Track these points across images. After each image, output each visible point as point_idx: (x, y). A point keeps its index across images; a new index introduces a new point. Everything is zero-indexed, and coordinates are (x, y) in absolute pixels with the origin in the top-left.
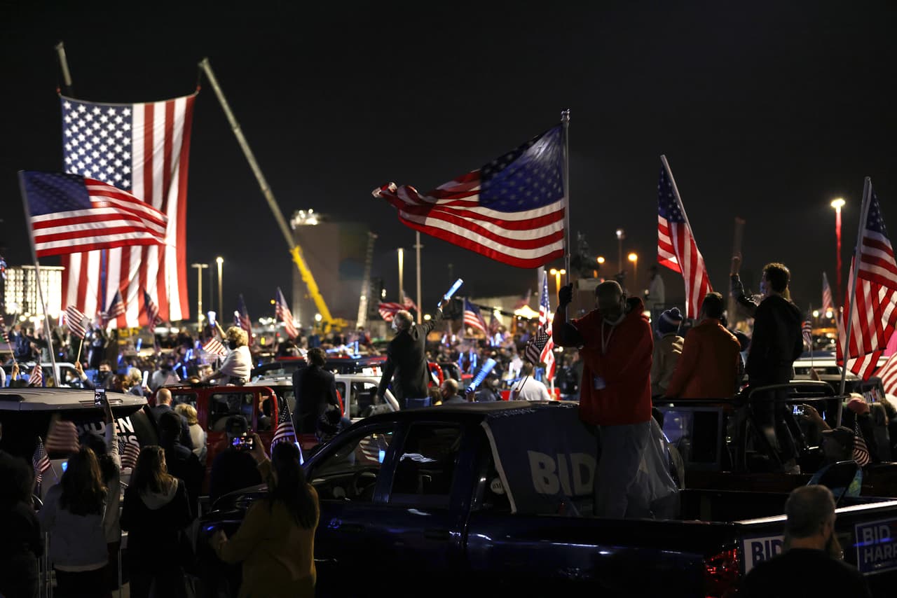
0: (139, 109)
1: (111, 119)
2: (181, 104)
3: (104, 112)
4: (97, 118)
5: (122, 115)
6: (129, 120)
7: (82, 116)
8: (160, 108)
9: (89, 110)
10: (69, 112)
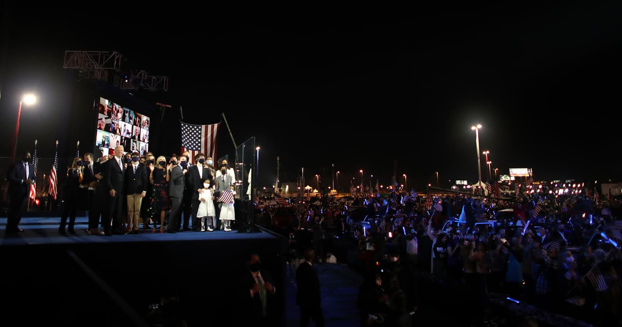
0: (204, 127)
1: (195, 129)
2: (216, 125)
3: (193, 127)
4: (191, 129)
5: (198, 128)
6: (200, 130)
7: (186, 128)
8: (210, 126)
9: (189, 126)
10: (183, 127)
